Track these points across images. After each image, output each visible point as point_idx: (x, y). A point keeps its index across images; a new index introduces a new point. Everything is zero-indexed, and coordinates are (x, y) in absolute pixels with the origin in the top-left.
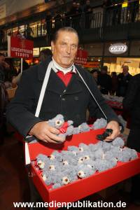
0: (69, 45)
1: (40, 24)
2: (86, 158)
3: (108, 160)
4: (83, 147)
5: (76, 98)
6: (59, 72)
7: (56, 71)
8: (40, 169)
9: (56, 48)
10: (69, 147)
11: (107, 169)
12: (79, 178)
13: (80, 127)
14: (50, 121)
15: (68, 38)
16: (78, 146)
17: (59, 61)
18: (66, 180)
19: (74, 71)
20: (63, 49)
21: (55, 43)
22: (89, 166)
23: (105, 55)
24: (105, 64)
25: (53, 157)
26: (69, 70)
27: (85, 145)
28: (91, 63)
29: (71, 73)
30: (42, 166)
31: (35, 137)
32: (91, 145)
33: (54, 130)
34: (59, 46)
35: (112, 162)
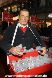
0: (25, 17)
1: (17, 6)
2: (32, 62)
3: (40, 63)
4: (31, 58)
5: (28, 38)
6: (21, 27)
7: (20, 27)
8: (13, 66)
9: (20, 18)
10: (25, 58)
11: (40, 66)
12: (28, 69)
13: (30, 50)
14: (17, 47)
15: (25, 14)
16: (29, 58)
17: (21, 23)
18: (23, 70)
19: (27, 27)
20: (23, 18)
21: (19, 16)
22: (33, 65)
23: (46, 19)
24: (47, 23)
25: (18, 61)
26: (25, 27)
27: (32, 57)
28: (40, 23)
29: (26, 28)
30: (14, 65)
31: (11, 53)
32: (34, 57)
33: (18, 50)
34: (21, 17)
35: (42, 63)
